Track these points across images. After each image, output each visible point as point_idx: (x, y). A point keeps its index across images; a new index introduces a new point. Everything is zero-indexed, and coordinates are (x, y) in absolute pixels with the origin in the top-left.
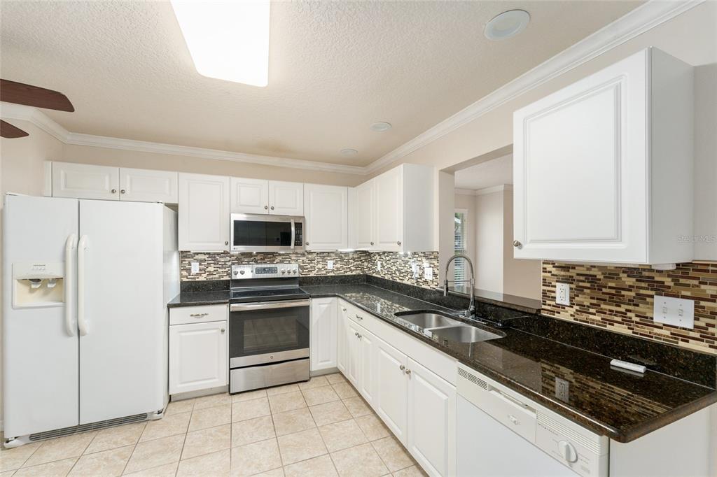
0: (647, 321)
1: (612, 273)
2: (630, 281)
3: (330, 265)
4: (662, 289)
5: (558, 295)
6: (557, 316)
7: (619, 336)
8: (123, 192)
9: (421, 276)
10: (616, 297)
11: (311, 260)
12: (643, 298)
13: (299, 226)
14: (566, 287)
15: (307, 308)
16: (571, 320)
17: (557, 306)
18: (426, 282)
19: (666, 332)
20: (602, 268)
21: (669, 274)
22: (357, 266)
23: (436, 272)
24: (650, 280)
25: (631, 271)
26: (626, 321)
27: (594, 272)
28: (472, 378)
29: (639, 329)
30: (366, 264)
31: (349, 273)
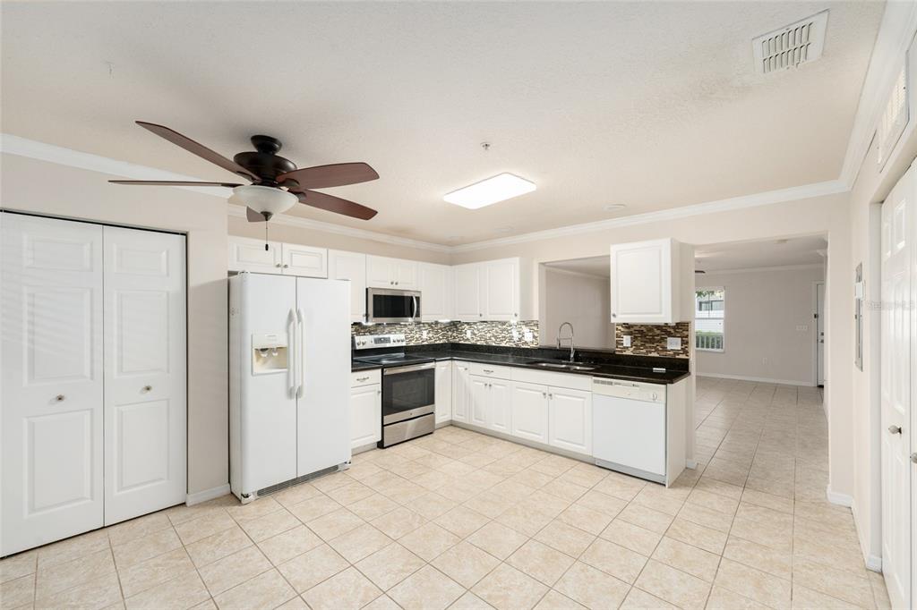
0: (665, 349)
1: (651, 328)
2: (658, 332)
3: (425, 335)
4: (670, 335)
5: (624, 342)
6: (624, 353)
7: (654, 357)
8: (286, 266)
9: (520, 340)
10: (652, 341)
11: (412, 330)
12: (662, 339)
13: (418, 299)
14: (629, 337)
15: (432, 371)
16: (632, 354)
17: (624, 348)
18: (526, 343)
19: (671, 353)
20: (646, 326)
21: (674, 328)
22: (443, 335)
23: (536, 335)
24: (666, 331)
25: (658, 327)
26: (657, 350)
27: (643, 328)
28: (603, 382)
29: (661, 354)
30: (450, 333)
31: (438, 342)
